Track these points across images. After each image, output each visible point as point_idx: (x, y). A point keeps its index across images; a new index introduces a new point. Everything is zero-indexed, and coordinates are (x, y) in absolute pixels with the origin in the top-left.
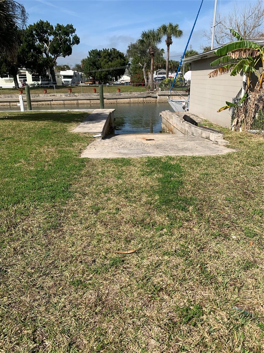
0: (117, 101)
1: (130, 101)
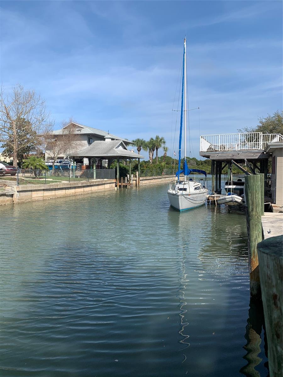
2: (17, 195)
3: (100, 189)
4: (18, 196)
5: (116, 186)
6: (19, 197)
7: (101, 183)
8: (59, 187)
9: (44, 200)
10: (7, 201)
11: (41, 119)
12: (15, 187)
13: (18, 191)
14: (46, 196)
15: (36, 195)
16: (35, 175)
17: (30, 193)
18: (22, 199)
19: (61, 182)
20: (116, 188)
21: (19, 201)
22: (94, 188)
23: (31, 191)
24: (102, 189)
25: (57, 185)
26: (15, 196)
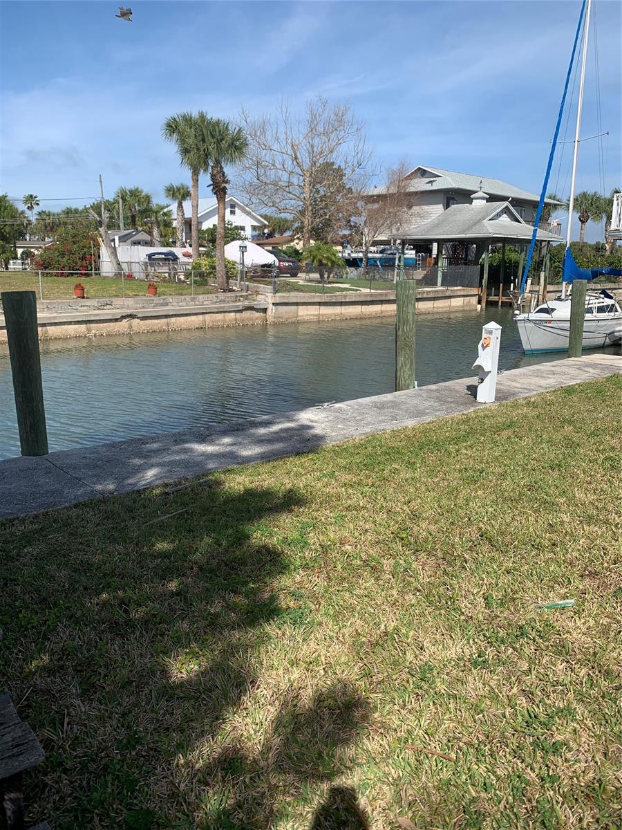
0: (168, 325)
1: (204, 321)
2: (272, 310)
3: (437, 308)
4: (274, 311)
5: (479, 302)
6: (275, 313)
7: (440, 295)
8: (348, 300)
9: (319, 321)
10: (257, 319)
11: (355, 163)
12: (270, 295)
13: (273, 304)
14: (323, 315)
15: (304, 312)
16: (322, 276)
17: (294, 308)
18: (279, 317)
19: (357, 290)
20: (479, 306)
21: (276, 320)
22: (425, 304)
23: (297, 304)
24: (442, 308)
25: (345, 296)
26: (269, 312)
